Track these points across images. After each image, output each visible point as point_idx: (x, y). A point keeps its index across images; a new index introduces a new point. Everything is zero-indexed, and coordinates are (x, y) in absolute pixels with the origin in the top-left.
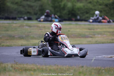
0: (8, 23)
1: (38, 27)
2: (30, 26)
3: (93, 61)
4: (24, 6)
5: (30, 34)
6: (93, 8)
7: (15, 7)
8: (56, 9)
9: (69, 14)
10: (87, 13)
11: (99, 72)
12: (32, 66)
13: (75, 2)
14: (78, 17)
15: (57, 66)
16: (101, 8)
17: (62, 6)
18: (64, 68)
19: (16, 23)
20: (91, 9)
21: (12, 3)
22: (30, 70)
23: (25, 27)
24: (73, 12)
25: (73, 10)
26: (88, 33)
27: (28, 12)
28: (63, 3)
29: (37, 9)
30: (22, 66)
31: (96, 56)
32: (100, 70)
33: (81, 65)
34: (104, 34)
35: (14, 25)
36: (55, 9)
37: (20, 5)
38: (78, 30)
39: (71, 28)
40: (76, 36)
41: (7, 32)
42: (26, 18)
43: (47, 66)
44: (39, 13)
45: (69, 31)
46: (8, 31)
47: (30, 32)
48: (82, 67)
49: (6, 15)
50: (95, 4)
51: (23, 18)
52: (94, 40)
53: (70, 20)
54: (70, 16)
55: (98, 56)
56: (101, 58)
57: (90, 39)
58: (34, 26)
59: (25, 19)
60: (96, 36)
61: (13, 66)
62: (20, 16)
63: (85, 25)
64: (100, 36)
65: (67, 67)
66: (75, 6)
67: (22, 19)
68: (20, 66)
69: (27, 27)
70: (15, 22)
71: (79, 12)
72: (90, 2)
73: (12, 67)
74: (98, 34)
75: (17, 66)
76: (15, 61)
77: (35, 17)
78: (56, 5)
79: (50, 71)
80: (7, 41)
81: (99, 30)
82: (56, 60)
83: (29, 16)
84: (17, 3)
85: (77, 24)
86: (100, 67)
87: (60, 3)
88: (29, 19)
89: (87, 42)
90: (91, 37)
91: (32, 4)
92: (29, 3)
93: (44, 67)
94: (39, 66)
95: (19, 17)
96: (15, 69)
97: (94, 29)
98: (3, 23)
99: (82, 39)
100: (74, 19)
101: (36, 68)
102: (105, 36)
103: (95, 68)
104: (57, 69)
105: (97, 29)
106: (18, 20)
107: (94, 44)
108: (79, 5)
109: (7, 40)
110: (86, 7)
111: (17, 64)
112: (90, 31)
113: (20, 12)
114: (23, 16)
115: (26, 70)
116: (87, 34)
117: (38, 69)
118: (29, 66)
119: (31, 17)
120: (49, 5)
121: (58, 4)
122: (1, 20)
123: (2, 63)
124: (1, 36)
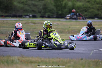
1: (42, 23)
2: (34, 23)
3: (91, 54)
4: (29, 5)
5: (35, 30)
6: (91, 6)
7: (21, 5)
8: (58, 8)
10: (86, 11)
11: (97, 64)
12: (37, 59)
13: (75, 2)
15: (59, 59)
16: (98, 7)
17: (63, 5)
18: (65, 60)
19: (22, 21)
20: (89, 7)
21: (19, 2)
22: (35, 62)
23: (30, 24)
27: (33, 11)
28: (64, 2)
29: (41, 7)
30: (28, 59)
32: (97, 62)
33: (80, 58)
36: (57, 8)
37: (26, 5)
38: (78, 27)
39: (71, 25)
40: (76, 32)
42: (31, 16)
43: (51, 59)
44: (43, 11)
45: (70, 27)
47: (35, 29)
48: (82, 59)
49: (14, 13)
50: (93, 3)
51: (29, 16)
55: (96, 50)
56: (98, 52)
58: (38, 23)
59: (30, 17)
61: (20, 59)
63: (84, 22)
65: (68, 60)
66: (75, 5)
68: (26, 59)
69: (32, 24)
70: (21, 19)
72: (89, 2)
73: (19, 59)
75: (24, 59)
76: (21, 55)
77: (39, 15)
78: (58, 4)
79: (53, 63)
82: (58, 53)
83: (34, 14)
84: (23, 3)
86: (97, 60)
87: (62, 2)
88: (34, 17)
91: (37, 3)
92: (33, 2)
93: (48, 60)
94: (43, 59)
96: (21, 61)
98: (10, 21)
101: (40, 61)
103: (93, 60)
104: (59, 61)
106: (24, 17)
108: (79, 4)
110: (85, 6)
111: (23, 57)
113: (25, 11)
114: (28, 14)
115: (31, 62)
117: (42, 61)
118: (34, 59)
119: (36, 15)
120: (52, 4)
121: (60, 3)
122: (9, 18)
123: (10, 56)
124: (9, 32)
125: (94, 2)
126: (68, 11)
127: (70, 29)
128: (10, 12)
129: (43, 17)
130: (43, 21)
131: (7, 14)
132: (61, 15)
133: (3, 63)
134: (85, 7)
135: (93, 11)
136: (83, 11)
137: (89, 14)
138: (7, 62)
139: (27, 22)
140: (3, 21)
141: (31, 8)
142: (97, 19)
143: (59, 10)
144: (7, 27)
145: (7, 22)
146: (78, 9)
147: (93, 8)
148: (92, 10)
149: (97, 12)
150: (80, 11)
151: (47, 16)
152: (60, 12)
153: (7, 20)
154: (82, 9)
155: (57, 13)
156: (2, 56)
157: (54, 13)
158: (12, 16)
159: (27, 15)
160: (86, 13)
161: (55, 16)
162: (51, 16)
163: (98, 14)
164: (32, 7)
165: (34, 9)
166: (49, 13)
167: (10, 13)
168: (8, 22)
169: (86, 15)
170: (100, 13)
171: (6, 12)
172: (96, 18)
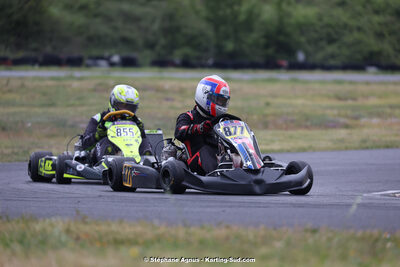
0: (53, 79)
1: (158, 90)
3: (353, 209)
4: (108, 19)
6: (353, 23)
7: (79, 19)
8: (222, 28)
9: (267, 46)
10: (331, 41)
11: (373, 246)
12: (139, 229)
13: (289, 4)
14: (301, 57)
15: (228, 227)
16: (380, 24)
17: (242, 17)
18: (251, 234)
19: (80, 79)
20: (346, 26)
21: (69, 7)
22: (130, 242)
24: (282, 38)
25: (280, 30)
26: (335, 112)
27: (125, 41)
28: (245, 7)
29: (156, 26)
30: (103, 228)
31: (364, 192)
32: (377, 240)
33: (309, 225)
34: (391, 115)
35: (76, 84)
36: (216, 29)
37: (96, 16)
38: (299, 102)
39: (274, 96)
40: (292, 121)
41: (52, 110)
42: (116, 59)
43: (192, 229)
44: (163, 41)
45: (268, 104)
46: (52, 105)
48: (314, 231)
49: (48, 49)
50: (359, 8)
51: (108, 59)
52: (356, 136)
53: (270, 64)
54: (271, 51)
55: (369, 192)
56: (380, 199)
57: (342, 133)
58: (145, 88)
59: (112, 65)
60: (363, 121)
61: (73, 228)
62: (95, 52)
63: (323, 82)
64: (375, 121)
65: (262, 232)
66: (289, 15)
67: (103, 63)
68: (97, 228)
70: (77, 73)
71: (303, 39)
73: (68, 231)
74: (371, 115)
75: (86, 228)
76: (78, 212)
77: (147, 55)
78: (221, 13)
79: (203, 246)
80: (52, 142)
81: (373, 101)
82: (221, 207)
83: (127, 53)
84: (83, 8)
85: (295, 80)
86: (376, 232)
87: (236, 8)
88: (128, 63)
89: (330, 144)
90: (346, 126)
91: (138, 10)
92: (126, 7)
93: (181, 232)
94: (162, 229)
95: (91, 58)
96: (78, 239)
97: (354, 99)
99: (316, 133)
100: (285, 63)
102: (394, 120)
103: (360, 234)
104: (227, 238)
105: (366, 96)
106: (88, 66)
107: (356, 149)
108: (302, 13)
109: (51, 136)
110: (326, 20)
111: (85, 223)
112: (342, 103)
113: (94, 40)
114: (106, 54)
115: (118, 242)
116: (331, 114)
117: (159, 239)
118: (128, 230)
119: (134, 55)
120: (197, 13)
121: (228, 11)
122: (29, 67)
123: (34, 218)
124: (29, 125)
125: (364, 6)
126: (263, 41)
127: (269, 111)
128: (34, 45)
129: (161, 63)
130: (162, 79)
131: (20, 54)
132: (233, 55)
133: (7, 245)
134: (329, 26)
135: (359, 42)
136: (321, 39)
137: (346, 52)
138: (21, 242)
139: (100, 84)
140: (5, 82)
141: (115, 29)
142: (375, 74)
143: (227, 37)
144: (23, 105)
145: (23, 86)
146: (302, 33)
147: (359, 29)
148: (356, 35)
149: (374, 44)
150: (309, 42)
151: (177, 60)
152: (230, 46)
153: (21, 78)
154: (316, 31)
155: (219, 48)
156: (5, 219)
157: (206, 50)
158: (41, 59)
159: (102, 58)
160: (331, 49)
161: (210, 61)
162: (194, 61)
163: (379, 53)
164: (119, 24)
165: (127, 34)
166: (187, 50)
167: (35, 50)
168: (27, 83)
169: (333, 56)
170: (386, 47)
171: (18, 46)
172: (372, 70)
